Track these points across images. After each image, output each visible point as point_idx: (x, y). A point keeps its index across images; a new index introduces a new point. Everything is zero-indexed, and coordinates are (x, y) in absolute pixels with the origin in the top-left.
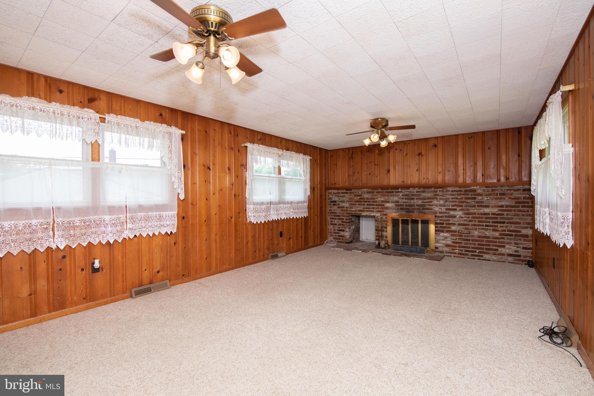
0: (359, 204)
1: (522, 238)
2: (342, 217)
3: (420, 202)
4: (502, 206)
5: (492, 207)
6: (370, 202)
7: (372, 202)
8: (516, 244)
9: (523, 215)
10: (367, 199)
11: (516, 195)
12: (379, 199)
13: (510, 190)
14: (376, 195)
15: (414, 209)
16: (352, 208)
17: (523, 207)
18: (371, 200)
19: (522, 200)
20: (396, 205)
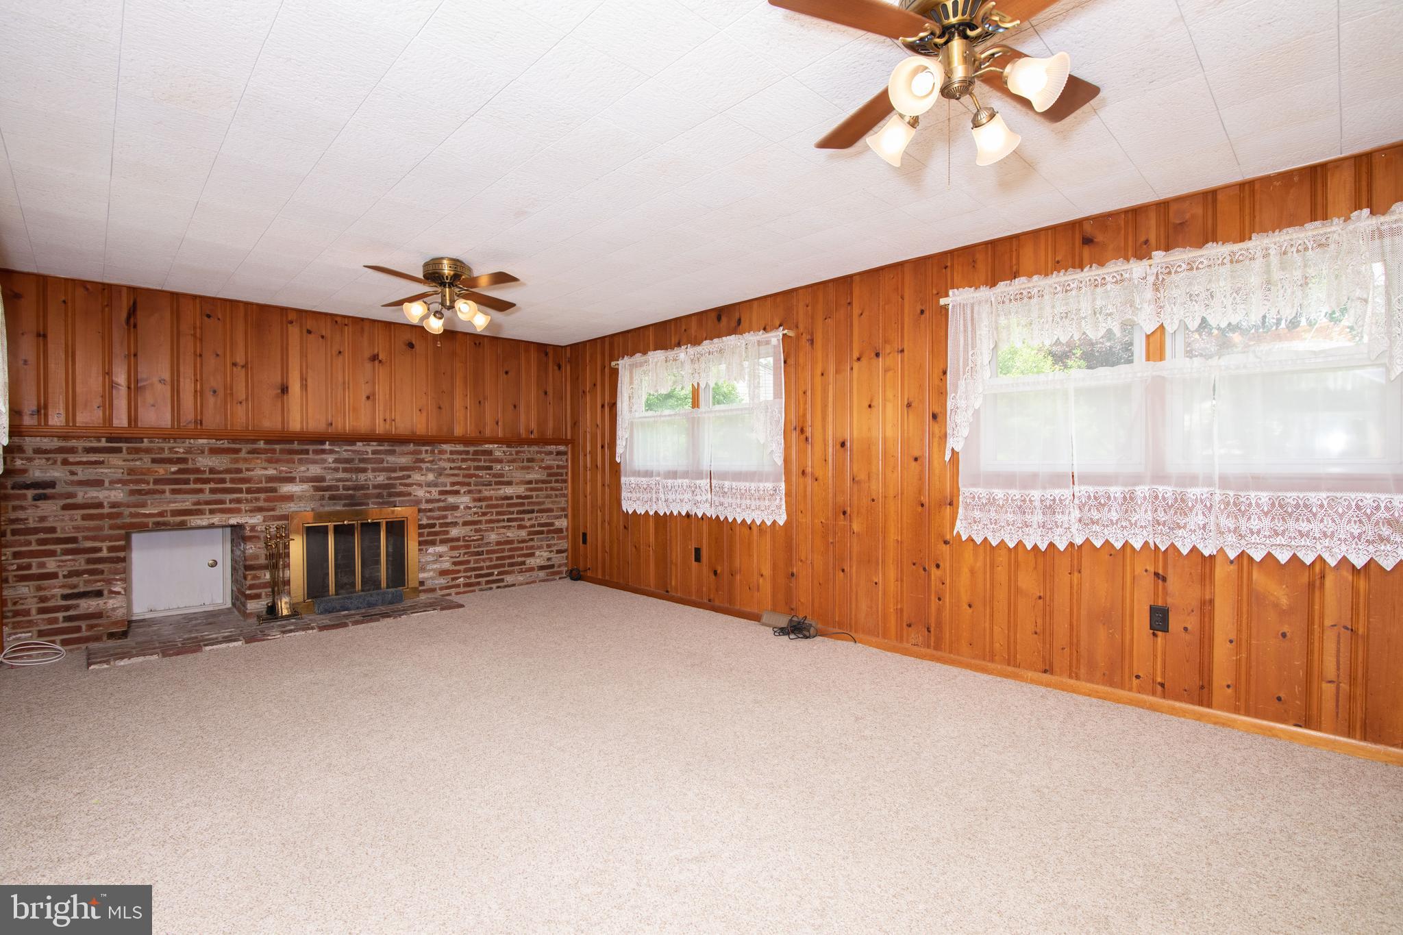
0: (174, 492)
1: (555, 536)
2: (89, 544)
3: (381, 478)
4: (530, 482)
5: (517, 484)
6: (223, 481)
7: (233, 481)
8: (549, 546)
9: (556, 496)
10: (212, 471)
11: (549, 461)
12: (259, 472)
13: (540, 453)
14: (245, 460)
15: (367, 496)
16: (144, 505)
17: (557, 481)
18: (228, 476)
19: (555, 470)
20: (317, 489)
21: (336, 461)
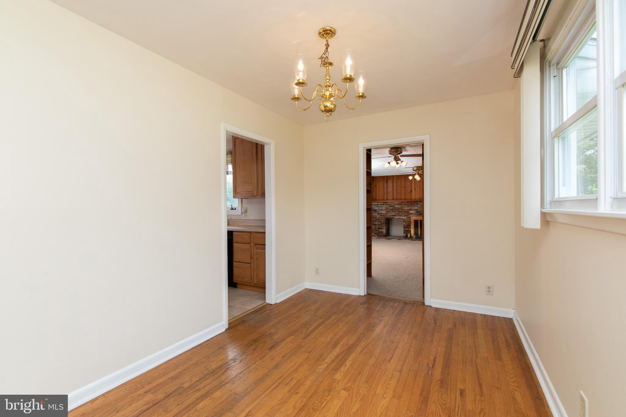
0: (392, 212)
2: (381, 220)
6: (399, 210)
10: (398, 208)
12: (406, 208)
14: (403, 206)
16: (388, 214)
18: (400, 209)
20: (417, 212)
21: (420, 206)
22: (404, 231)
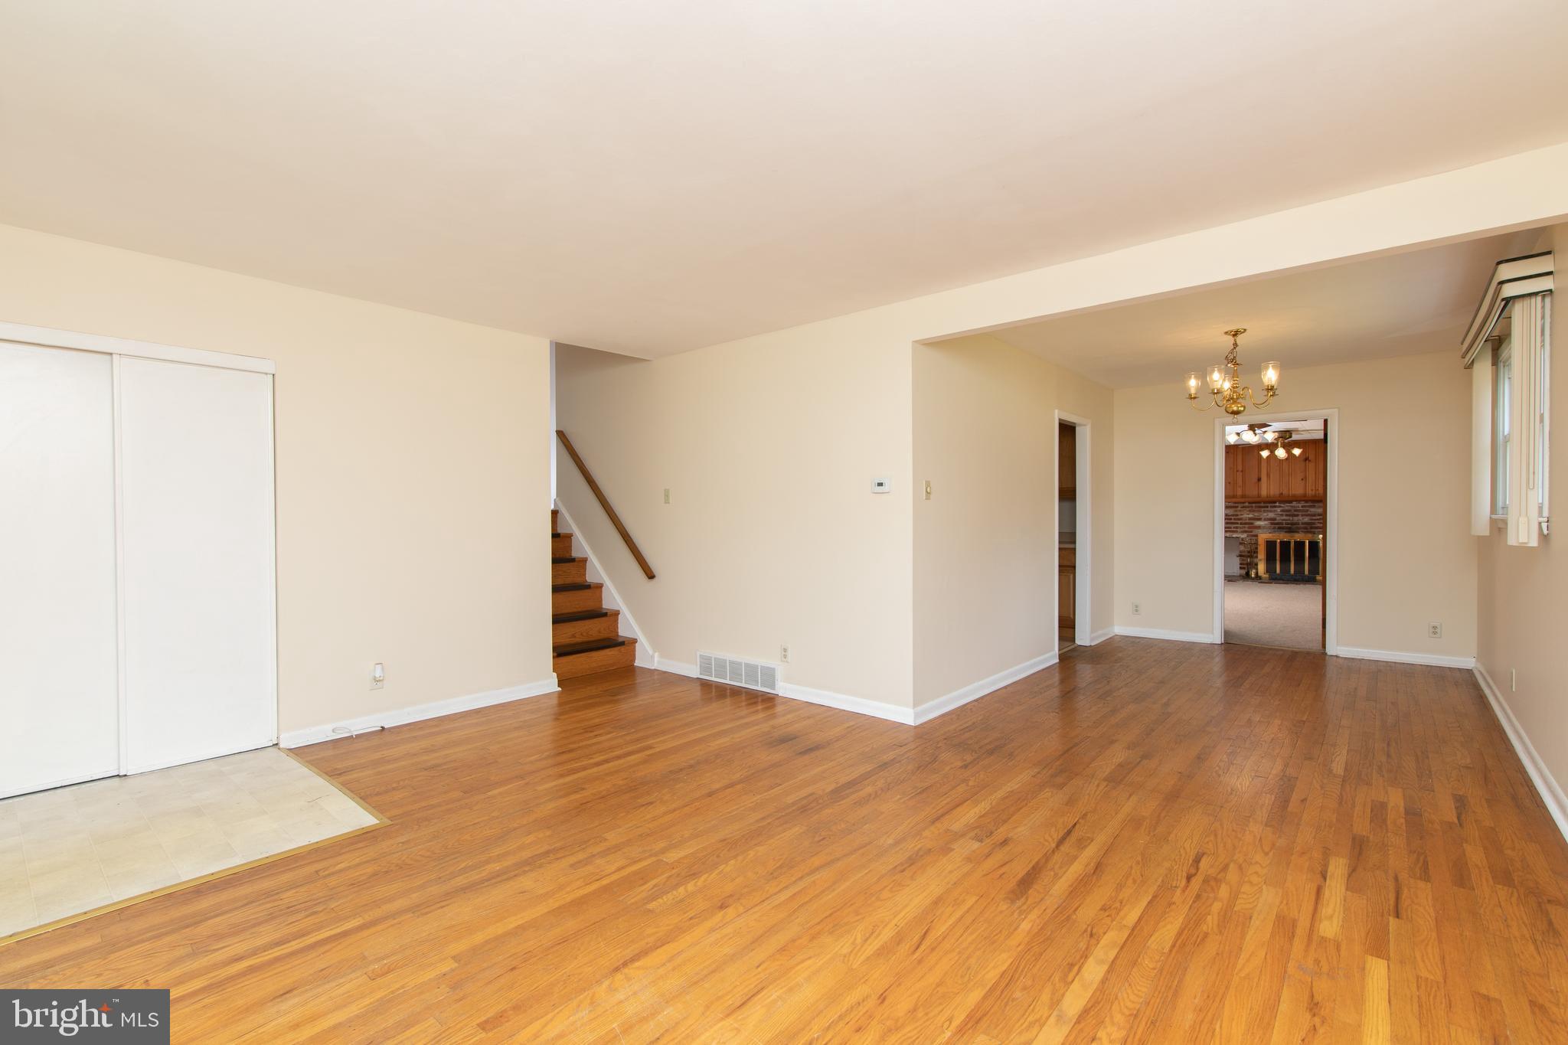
3: (1306, 519)
6: (1231, 519)
7: (1235, 519)
12: (1245, 516)
14: (1240, 511)
15: (1299, 528)
18: (1233, 517)
20: (1272, 524)
21: (1282, 511)
22: (1241, 564)
